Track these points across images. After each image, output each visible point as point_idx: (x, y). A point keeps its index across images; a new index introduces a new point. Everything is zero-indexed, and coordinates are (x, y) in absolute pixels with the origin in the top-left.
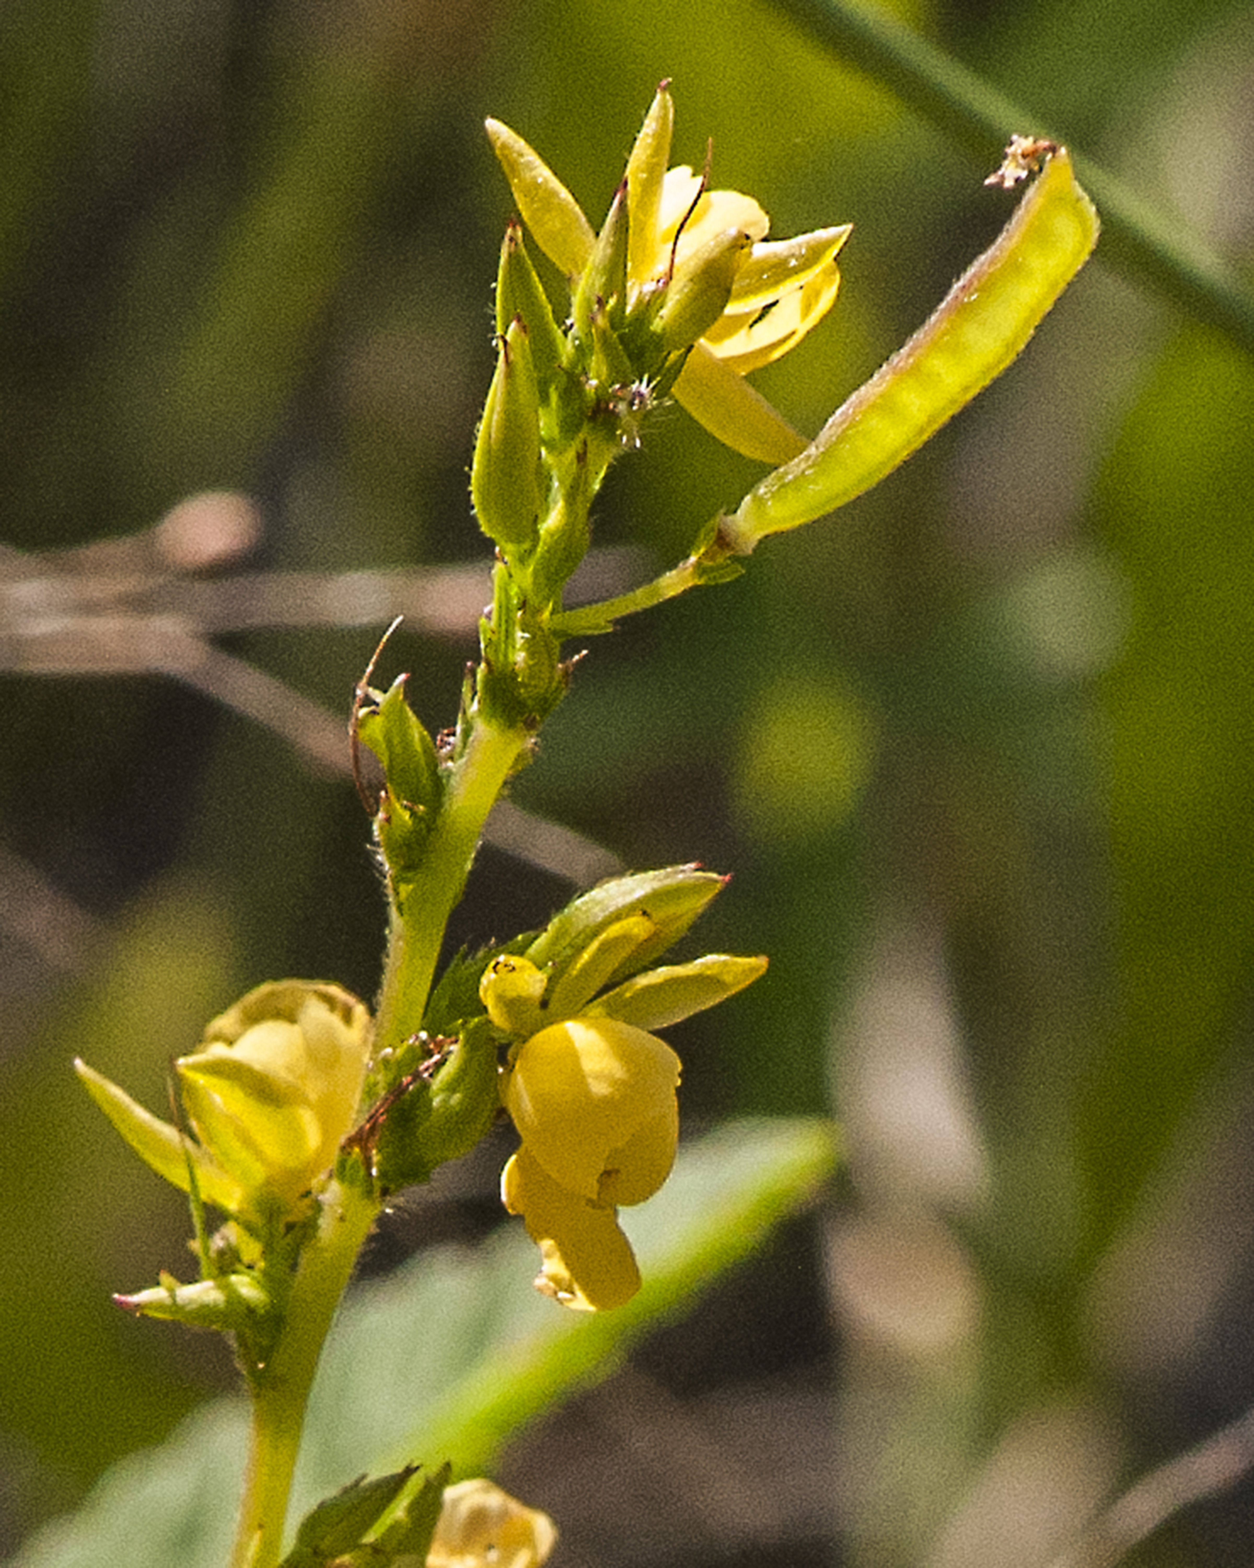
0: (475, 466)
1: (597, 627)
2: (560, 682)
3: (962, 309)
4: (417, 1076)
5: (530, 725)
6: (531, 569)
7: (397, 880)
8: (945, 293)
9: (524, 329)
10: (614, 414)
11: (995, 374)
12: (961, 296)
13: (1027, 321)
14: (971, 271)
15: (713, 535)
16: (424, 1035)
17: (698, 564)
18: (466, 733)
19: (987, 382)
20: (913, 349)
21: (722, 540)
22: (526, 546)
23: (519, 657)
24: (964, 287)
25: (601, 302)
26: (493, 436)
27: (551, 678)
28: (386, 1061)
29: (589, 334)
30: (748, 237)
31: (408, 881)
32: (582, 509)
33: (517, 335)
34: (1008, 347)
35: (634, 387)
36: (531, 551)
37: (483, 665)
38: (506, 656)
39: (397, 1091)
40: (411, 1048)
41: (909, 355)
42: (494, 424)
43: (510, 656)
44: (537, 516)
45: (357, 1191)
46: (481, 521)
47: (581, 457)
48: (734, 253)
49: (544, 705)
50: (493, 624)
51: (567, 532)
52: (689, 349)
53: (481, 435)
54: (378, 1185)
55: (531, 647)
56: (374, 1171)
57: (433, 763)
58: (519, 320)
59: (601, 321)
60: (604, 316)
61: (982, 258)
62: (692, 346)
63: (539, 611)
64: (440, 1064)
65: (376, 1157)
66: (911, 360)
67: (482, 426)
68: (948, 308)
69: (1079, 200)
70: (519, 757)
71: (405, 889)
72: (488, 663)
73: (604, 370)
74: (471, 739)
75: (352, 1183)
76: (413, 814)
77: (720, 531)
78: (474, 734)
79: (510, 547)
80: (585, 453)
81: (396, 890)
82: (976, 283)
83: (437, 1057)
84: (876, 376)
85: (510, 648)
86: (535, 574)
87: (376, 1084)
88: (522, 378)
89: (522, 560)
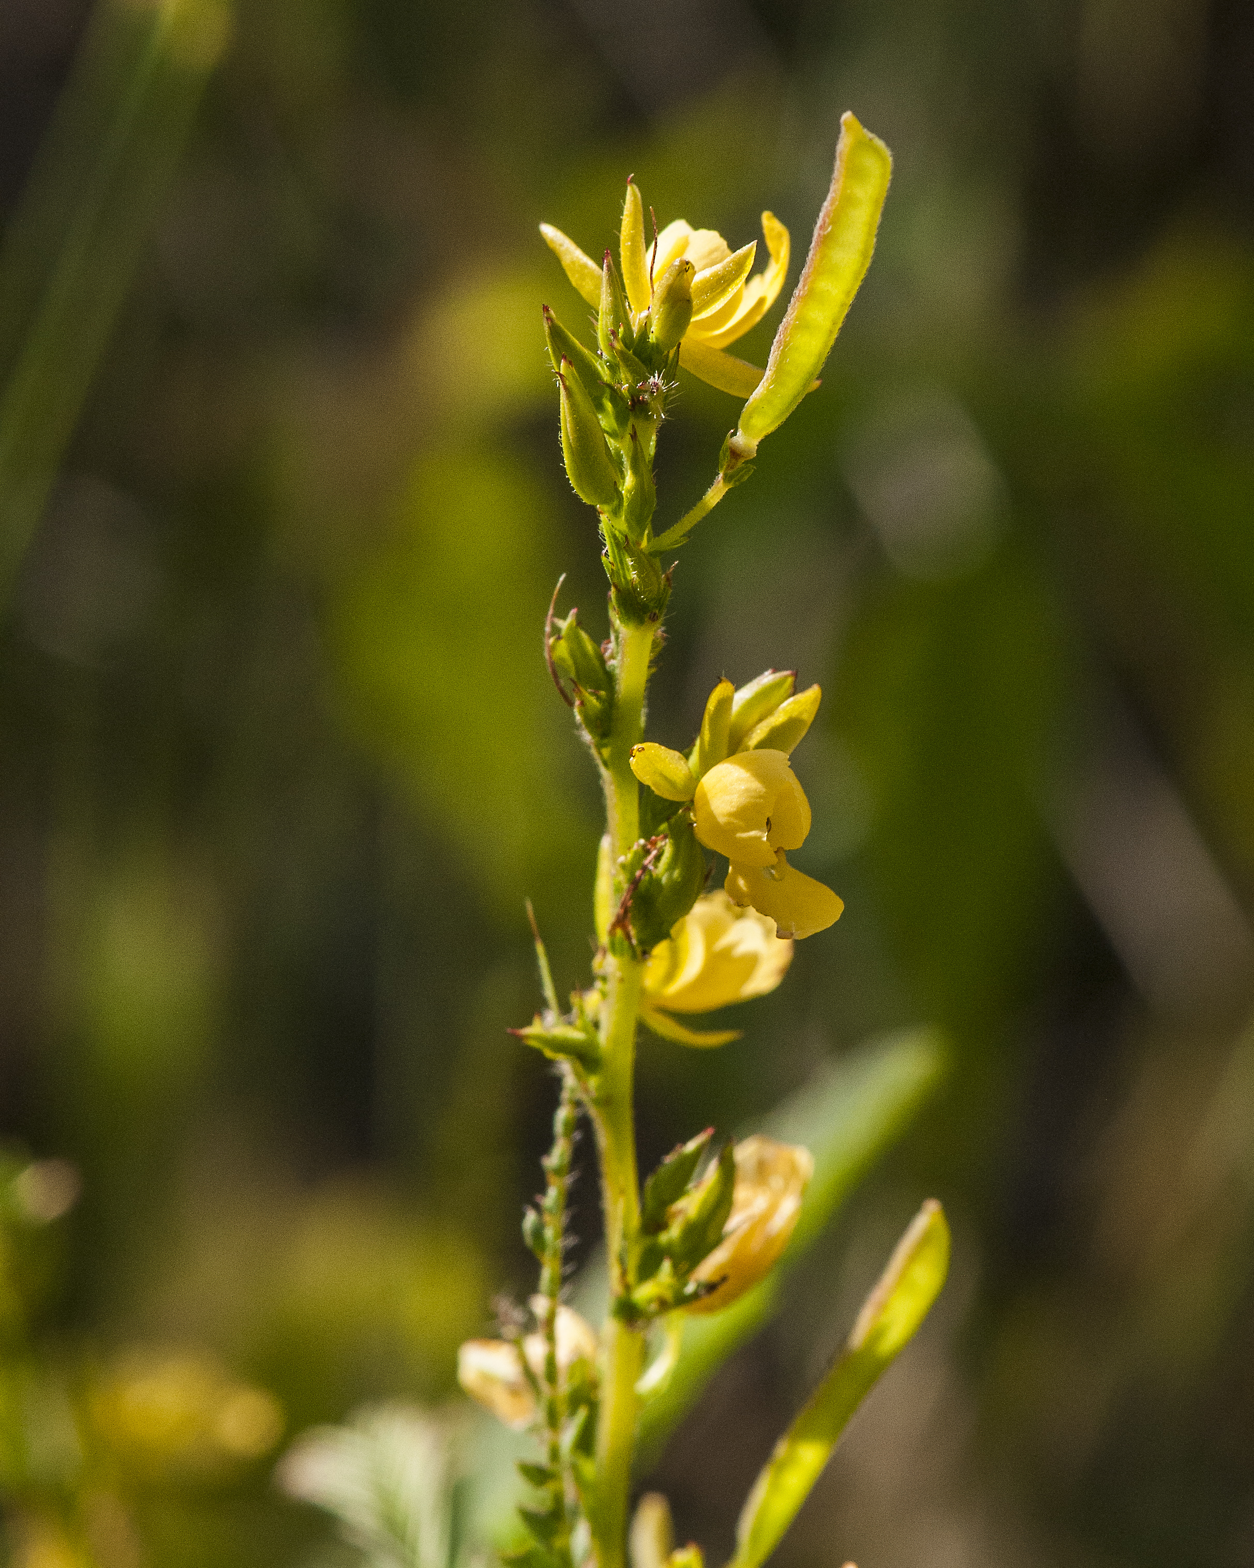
0: (566, 462)
1: (676, 542)
2: (665, 585)
3: (826, 240)
4: (645, 869)
5: (654, 618)
6: (623, 517)
7: (599, 747)
8: (811, 235)
9: (570, 363)
10: (644, 403)
11: (862, 276)
12: (821, 233)
13: (869, 234)
14: (821, 215)
15: (728, 453)
16: (642, 841)
17: (725, 475)
18: (617, 638)
19: (859, 283)
20: (806, 279)
21: (735, 454)
22: (616, 502)
23: (633, 575)
24: (821, 226)
25: (614, 333)
26: (571, 437)
27: (659, 584)
28: (623, 866)
29: (614, 357)
30: (687, 263)
31: (605, 746)
32: (646, 469)
33: (567, 368)
34: (864, 255)
35: (652, 380)
36: (619, 505)
37: (613, 589)
38: (625, 578)
39: (635, 883)
40: (636, 853)
41: (804, 286)
42: (569, 430)
43: (627, 574)
44: (615, 482)
45: (627, 958)
46: (581, 496)
47: (634, 437)
48: (682, 277)
49: (659, 603)
50: (611, 559)
51: (639, 488)
52: (679, 347)
53: (563, 440)
54: (639, 950)
55: (639, 566)
56: (634, 942)
57: (603, 662)
58: (564, 357)
59: (618, 346)
60: (618, 342)
61: (826, 204)
62: (680, 344)
63: (638, 543)
64: (658, 858)
65: (633, 931)
66: (806, 288)
67: (563, 434)
68: (817, 245)
69: (871, 140)
70: (654, 642)
71: (606, 752)
72: (616, 587)
73: (629, 376)
74: (620, 639)
75: (622, 955)
76: (598, 698)
77: (730, 448)
78: (621, 635)
79: (606, 508)
80: (635, 433)
81: (600, 753)
82: (827, 221)
83: (654, 853)
84: (789, 309)
85: (627, 571)
86: (627, 520)
87: (620, 883)
88: (579, 397)
89: (616, 512)
